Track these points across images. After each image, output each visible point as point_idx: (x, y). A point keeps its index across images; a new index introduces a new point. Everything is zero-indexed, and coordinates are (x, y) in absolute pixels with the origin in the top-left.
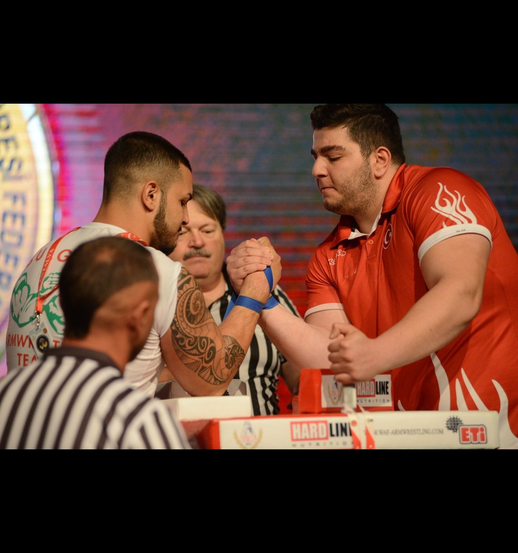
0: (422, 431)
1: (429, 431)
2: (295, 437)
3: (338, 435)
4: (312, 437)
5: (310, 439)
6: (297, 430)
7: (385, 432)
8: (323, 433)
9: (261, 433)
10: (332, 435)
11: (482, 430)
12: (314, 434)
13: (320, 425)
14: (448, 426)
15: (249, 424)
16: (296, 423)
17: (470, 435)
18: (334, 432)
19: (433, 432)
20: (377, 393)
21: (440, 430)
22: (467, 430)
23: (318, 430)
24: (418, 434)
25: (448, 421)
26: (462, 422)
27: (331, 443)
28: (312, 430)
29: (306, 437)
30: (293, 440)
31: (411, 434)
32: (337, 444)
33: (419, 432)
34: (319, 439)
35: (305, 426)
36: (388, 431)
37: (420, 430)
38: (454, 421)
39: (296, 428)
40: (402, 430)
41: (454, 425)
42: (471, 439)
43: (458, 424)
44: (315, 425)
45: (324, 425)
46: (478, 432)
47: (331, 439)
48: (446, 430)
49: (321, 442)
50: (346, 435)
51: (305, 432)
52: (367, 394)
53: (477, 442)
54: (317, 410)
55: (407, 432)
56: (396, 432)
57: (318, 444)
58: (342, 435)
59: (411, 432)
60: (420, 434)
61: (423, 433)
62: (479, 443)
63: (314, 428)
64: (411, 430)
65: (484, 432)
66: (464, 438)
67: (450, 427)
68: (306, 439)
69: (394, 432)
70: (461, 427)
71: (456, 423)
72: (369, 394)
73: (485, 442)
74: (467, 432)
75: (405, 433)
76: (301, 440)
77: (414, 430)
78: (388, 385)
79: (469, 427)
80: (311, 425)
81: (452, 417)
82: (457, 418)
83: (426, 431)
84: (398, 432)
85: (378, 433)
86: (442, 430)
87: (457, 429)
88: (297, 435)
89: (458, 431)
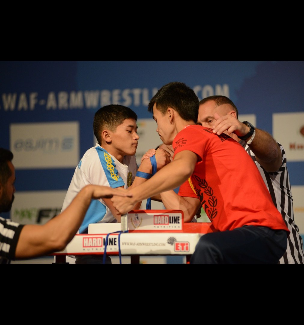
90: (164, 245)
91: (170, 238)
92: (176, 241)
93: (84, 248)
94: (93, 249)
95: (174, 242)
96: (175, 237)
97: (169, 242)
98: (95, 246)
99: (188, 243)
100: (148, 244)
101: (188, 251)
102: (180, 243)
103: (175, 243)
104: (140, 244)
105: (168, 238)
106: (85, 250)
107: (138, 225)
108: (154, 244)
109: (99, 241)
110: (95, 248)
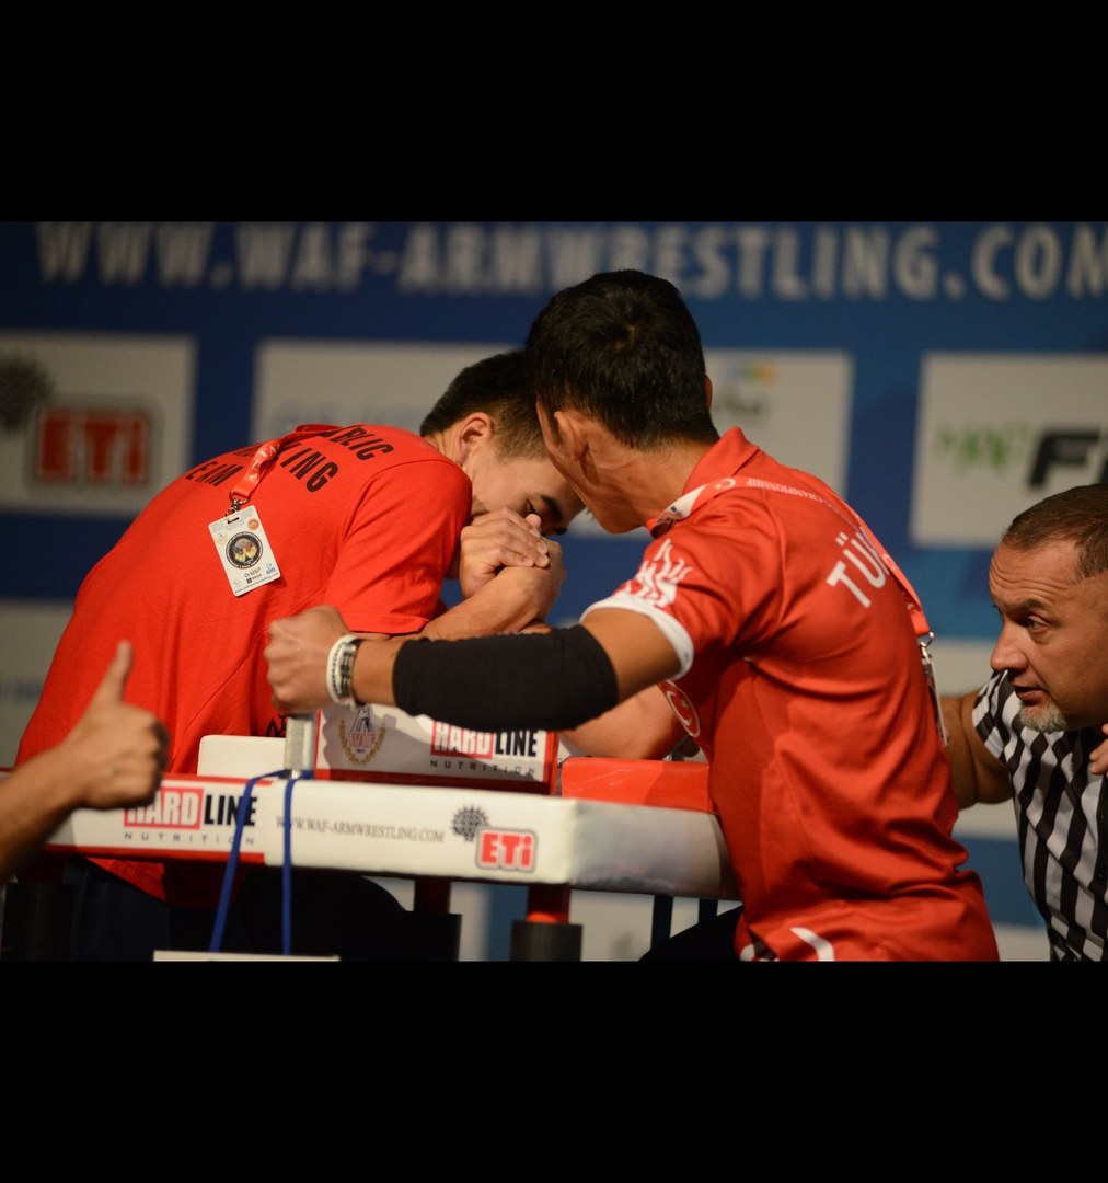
90: (438, 837)
91: (466, 811)
92: (487, 824)
93: (129, 830)
94: (161, 835)
95: (479, 827)
96: (482, 810)
97: (459, 826)
98: (170, 826)
99: (531, 835)
100: (375, 827)
101: (529, 867)
102: (500, 834)
103: (482, 832)
104: (346, 829)
105: (456, 812)
106: (134, 837)
107: (368, 751)
108: (402, 830)
109: (190, 802)
110: (169, 833)
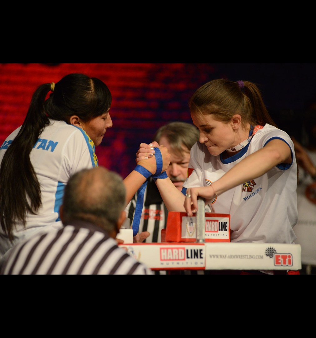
0: (248, 257)
1: (254, 257)
2: (163, 258)
3: (192, 257)
4: (174, 258)
5: (173, 260)
6: (164, 253)
7: (224, 257)
8: (182, 256)
9: (140, 255)
10: (188, 257)
11: (289, 257)
12: (176, 256)
13: (180, 250)
14: (267, 253)
15: (132, 248)
16: (164, 248)
17: (281, 260)
18: (189, 255)
19: (256, 257)
20: (219, 230)
21: (261, 256)
22: (279, 256)
23: (178, 254)
24: (246, 258)
25: (266, 251)
26: (276, 251)
27: (187, 263)
28: (174, 254)
29: (170, 258)
30: (161, 260)
31: (241, 258)
32: (191, 263)
33: (247, 257)
34: (179, 260)
35: (170, 251)
36: (226, 255)
37: (247, 256)
38: (271, 250)
39: (164, 252)
40: (235, 255)
41: (270, 253)
42: (282, 263)
43: (273, 253)
44: (176, 250)
45: (183, 251)
46: (287, 258)
47: (187, 260)
48: (265, 256)
49: (180, 262)
50: (197, 257)
51: (170, 255)
52: (212, 230)
53: (286, 265)
54: (178, 240)
55: (238, 257)
56: (231, 257)
57: (178, 263)
58: (194, 258)
59: (242, 257)
60: (248, 258)
61: (250, 258)
62: (287, 266)
63: (176, 252)
64: (242, 255)
65: (291, 258)
66: (277, 262)
67: (268, 255)
68: (170, 260)
69: (230, 256)
70: (275, 255)
71: (272, 251)
72: (214, 230)
73: (291, 265)
74: (279, 258)
75: (237, 257)
76: (167, 260)
77: (244, 256)
78: (227, 225)
79: (281, 255)
80: (174, 250)
81: (269, 248)
82: (273, 249)
83: (252, 257)
84: (232, 257)
85: (219, 257)
86: (263, 256)
87: (272, 256)
88: (164, 256)
89: (273, 257)
